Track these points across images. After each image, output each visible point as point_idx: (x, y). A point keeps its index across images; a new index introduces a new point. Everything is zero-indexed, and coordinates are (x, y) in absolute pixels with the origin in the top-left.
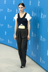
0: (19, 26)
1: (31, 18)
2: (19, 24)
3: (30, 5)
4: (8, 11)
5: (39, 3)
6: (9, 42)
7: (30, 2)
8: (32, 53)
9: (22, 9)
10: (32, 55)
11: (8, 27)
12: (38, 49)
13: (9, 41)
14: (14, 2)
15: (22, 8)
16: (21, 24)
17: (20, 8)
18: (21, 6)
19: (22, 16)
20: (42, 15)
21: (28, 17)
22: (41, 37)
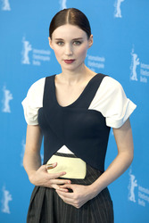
1: (133, 106)
2: (48, 147)
9: (78, 49)
15: (77, 42)
16: (64, 150)
17: (61, 42)
18: (67, 31)
19: (68, 94)
21: (113, 104)
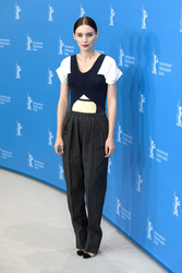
0: (73, 102)
2: (74, 96)
3: (112, 24)
4: (29, 48)
5: (145, 16)
6: (31, 165)
7: (113, 15)
8: (119, 205)
10: (118, 213)
11: (29, 108)
12: (139, 189)
13: (31, 159)
14: (51, 11)
16: (84, 97)
18: (84, 28)
19: (85, 66)
20: (156, 61)
21: (110, 72)
22: (153, 147)
